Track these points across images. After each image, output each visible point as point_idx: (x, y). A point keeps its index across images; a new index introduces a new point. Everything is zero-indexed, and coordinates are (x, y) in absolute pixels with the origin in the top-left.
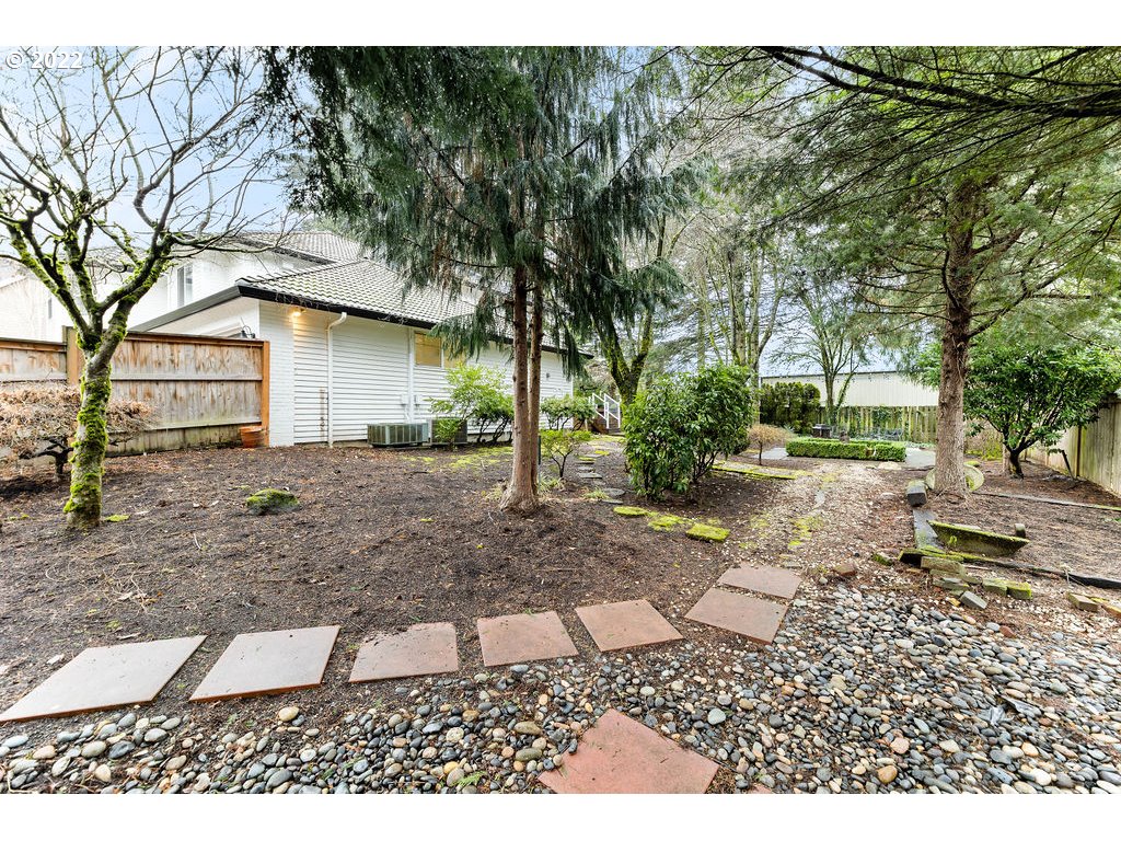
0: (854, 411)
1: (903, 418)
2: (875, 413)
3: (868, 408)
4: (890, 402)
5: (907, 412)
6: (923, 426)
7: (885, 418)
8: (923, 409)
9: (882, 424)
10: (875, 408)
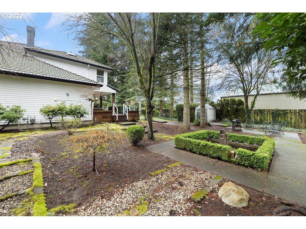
0: (261, 112)
1: (289, 116)
2: (273, 113)
3: (269, 110)
4: (282, 108)
5: (291, 112)
6: (301, 120)
7: (279, 115)
8: (301, 111)
9: (277, 118)
10: (273, 110)
